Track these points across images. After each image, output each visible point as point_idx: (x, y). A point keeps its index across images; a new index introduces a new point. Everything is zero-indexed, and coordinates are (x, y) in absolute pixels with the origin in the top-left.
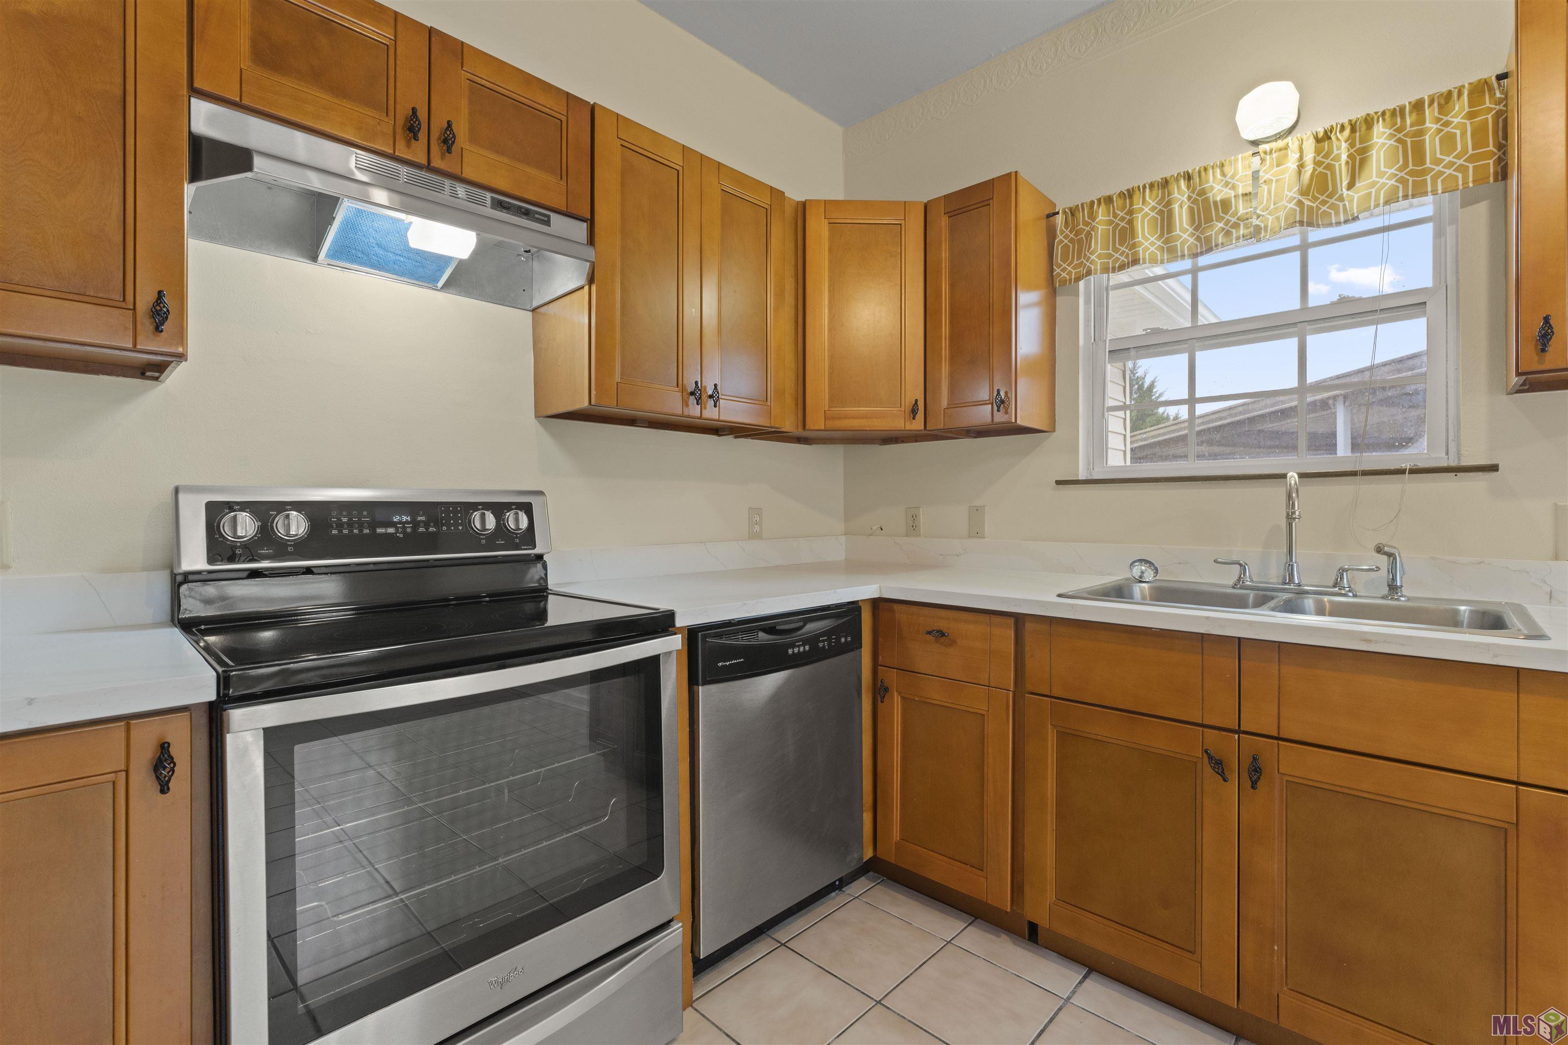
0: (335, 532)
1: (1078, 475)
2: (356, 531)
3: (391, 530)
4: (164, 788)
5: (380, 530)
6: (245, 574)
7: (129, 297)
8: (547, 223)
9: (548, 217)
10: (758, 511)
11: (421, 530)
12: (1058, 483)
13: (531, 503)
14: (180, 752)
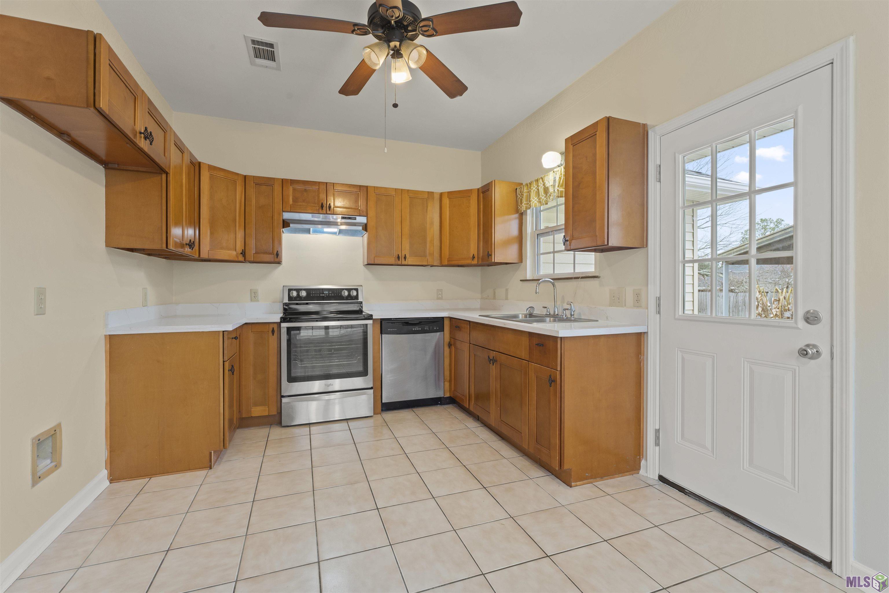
0: (312, 295)
1: (526, 278)
2: (316, 295)
3: (323, 295)
4: (273, 335)
5: (321, 295)
6: (296, 304)
7: (273, 252)
8: (355, 219)
9: (356, 218)
10: (441, 290)
11: (330, 295)
12: (521, 280)
13: (358, 289)
14: (276, 329)
